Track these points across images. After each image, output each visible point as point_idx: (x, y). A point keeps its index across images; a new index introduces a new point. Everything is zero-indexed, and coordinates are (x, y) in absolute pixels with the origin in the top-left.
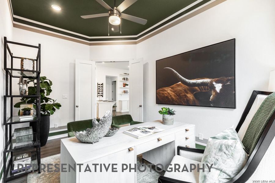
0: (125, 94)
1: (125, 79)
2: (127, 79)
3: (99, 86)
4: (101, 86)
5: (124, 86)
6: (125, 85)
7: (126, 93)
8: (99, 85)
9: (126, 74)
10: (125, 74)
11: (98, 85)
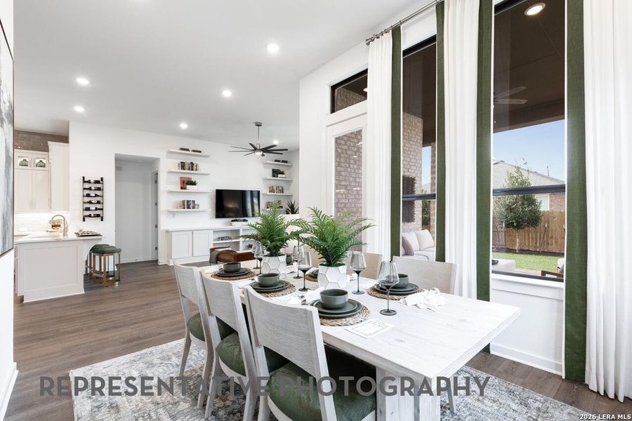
0: (186, 210)
1: (187, 167)
2: (192, 166)
3: (87, 186)
4: (93, 186)
5: (182, 188)
6: (186, 183)
7: (188, 208)
8: (89, 182)
9: (188, 150)
10: (182, 149)
11: (84, 182)
